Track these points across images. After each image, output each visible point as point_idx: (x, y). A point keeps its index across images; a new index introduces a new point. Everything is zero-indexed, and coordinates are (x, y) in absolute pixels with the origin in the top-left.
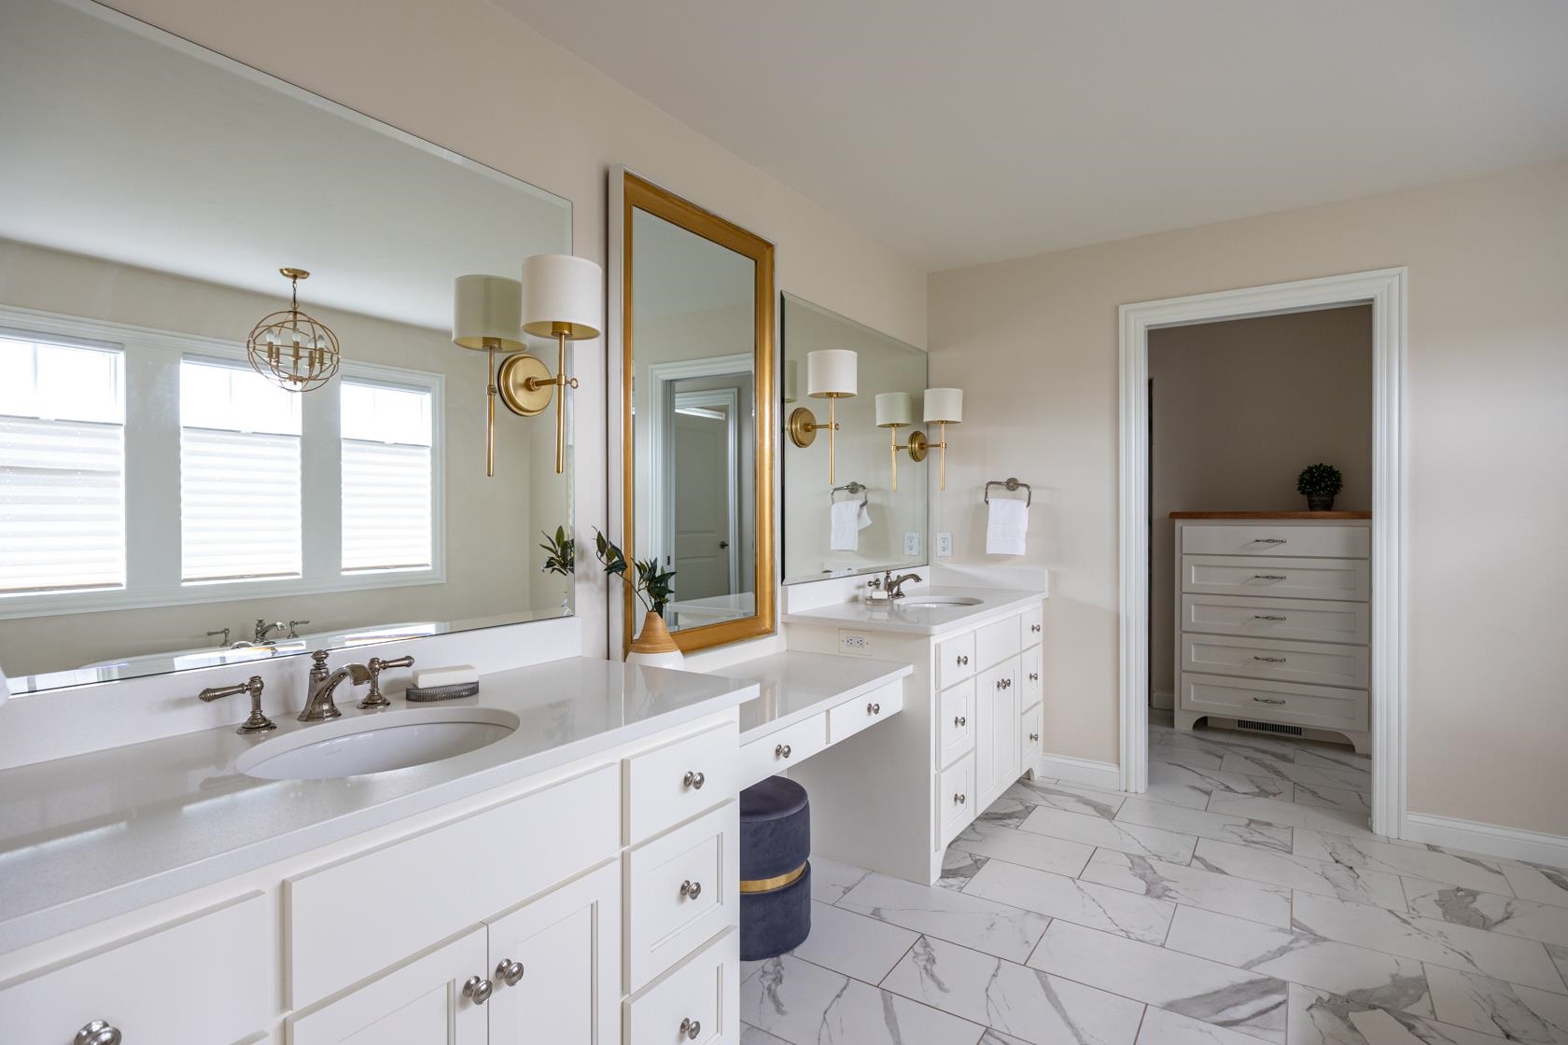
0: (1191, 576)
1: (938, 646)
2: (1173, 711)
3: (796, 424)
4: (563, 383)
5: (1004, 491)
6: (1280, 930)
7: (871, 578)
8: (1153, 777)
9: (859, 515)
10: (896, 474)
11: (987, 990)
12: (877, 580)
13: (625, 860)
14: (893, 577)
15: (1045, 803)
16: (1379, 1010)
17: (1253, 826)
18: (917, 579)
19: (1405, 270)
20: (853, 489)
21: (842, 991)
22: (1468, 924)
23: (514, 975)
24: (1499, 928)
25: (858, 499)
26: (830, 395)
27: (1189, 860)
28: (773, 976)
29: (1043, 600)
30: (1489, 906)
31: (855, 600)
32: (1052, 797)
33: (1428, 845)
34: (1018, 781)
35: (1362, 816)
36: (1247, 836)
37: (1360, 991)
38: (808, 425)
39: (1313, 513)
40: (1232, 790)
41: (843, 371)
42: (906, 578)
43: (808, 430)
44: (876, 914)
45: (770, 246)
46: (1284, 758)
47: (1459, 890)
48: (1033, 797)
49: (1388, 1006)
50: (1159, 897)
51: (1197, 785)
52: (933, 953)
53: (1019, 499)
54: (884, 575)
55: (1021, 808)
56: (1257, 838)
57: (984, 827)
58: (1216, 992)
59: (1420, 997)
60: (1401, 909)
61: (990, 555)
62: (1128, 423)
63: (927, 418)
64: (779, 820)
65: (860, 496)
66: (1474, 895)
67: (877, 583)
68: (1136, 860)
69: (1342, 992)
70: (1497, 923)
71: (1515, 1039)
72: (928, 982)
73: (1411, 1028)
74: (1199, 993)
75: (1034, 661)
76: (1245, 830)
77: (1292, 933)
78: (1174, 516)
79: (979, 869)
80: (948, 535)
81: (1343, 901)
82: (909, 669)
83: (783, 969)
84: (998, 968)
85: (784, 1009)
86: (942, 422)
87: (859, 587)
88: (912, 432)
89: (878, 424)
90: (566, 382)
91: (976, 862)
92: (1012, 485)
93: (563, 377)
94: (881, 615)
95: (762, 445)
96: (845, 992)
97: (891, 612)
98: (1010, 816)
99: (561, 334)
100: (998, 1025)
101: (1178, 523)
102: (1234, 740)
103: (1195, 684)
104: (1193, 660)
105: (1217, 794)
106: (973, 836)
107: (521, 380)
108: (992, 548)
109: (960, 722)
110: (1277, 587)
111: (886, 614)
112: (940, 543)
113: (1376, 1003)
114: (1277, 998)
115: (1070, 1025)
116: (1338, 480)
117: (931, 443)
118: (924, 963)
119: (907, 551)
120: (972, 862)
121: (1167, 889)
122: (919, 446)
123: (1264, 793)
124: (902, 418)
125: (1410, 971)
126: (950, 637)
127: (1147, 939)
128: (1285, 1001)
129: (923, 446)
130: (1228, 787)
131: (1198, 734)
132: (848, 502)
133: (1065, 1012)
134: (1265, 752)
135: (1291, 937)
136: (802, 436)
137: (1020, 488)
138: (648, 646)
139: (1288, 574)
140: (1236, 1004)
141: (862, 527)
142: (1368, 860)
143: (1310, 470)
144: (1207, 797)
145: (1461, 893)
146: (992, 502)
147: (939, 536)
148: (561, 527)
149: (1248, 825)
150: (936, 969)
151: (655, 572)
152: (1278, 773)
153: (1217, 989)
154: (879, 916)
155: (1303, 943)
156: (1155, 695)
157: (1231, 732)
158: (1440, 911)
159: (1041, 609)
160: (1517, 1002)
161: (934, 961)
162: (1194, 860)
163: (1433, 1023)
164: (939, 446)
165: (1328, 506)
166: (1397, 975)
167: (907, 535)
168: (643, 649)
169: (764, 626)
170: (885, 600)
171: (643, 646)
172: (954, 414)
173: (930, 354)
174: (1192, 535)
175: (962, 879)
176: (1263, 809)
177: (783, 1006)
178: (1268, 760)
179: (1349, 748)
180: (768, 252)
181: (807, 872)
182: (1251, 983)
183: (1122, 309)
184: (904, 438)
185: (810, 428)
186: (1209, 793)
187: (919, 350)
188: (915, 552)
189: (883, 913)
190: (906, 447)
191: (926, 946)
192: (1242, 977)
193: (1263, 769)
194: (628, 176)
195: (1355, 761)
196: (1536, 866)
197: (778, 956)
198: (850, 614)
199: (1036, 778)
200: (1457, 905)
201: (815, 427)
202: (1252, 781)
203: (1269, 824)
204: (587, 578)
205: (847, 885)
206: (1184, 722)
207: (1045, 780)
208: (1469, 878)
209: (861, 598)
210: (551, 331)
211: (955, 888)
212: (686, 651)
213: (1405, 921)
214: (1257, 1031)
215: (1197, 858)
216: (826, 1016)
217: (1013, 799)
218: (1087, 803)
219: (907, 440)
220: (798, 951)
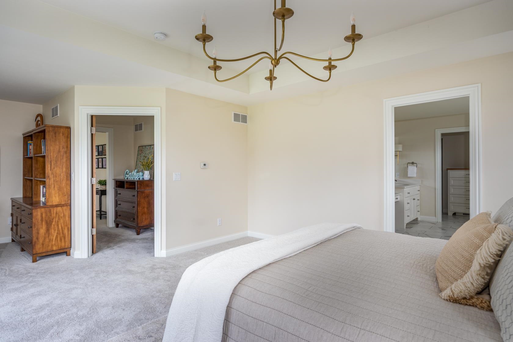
0: (451, 182)
1: (405, 190)
5: (411, 164)
29: (420, 185)
34: (414, 220)
48: (418, 222)
53: (414, 166)
62: (437, 151)
68: (440, 228)
75: (418, 197)
78: (448, 169)
80: (399, 174)
82: (400, 194)
86: (398, 151)
92: (413, 163)
101: (449, 171)
103: (453, 205)
104: (452, 200)
108: (409, 176)
109: (408, 203)
112: (397, 175)
131: (453, 216)
137: (415, 164)
146: (409, 167)
147: (397, 173)
156: (444, 210)
157: (461, 216)
159: (419, 187)
164: (397, 156)
172: (400, 149)
174: (451, 173)
183: (436, 130)
206: (450, 214)
207: (421, 220)
218: (430, 223)
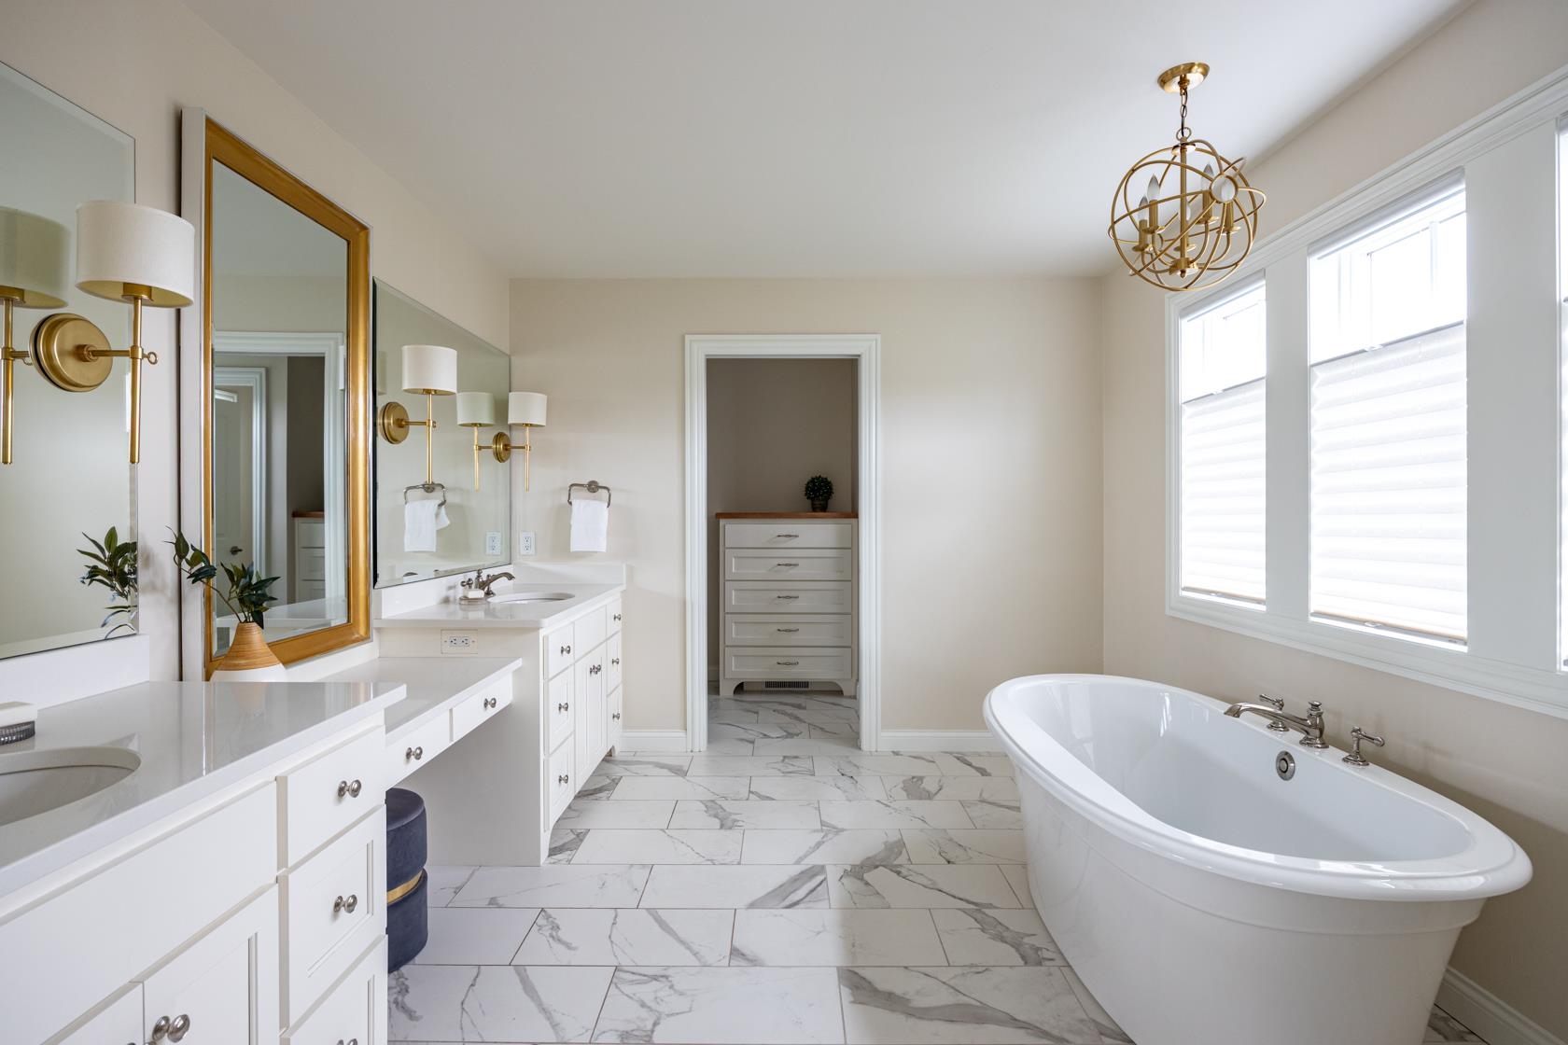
0: (732, 566)
1: (546, 638)
2: (719, 681)
3: (389, 418)
4: (140, 356)
5: (585, 493)
6: (815, 831)
7: (461, 578)
8: (712, 737)
9: (437, 515)
10: (479, 473)
11: (610, 937)
12: (470, 580)
13: (282, 882)
14: (484, 578)
15: (628, 773)
16: (881, 868)
17: (786, 760)
18: (510, 577)
19: (879, 337)
20: (429, 488)
21: (475, 980)
22: (921, 799)
23: (179, 1029)
24: (937, 797)
25: (435, 498)
26: (428, 392)
27: (747, 795)
28: (398, 989)
29: (622, 592)
30: (930, 785)
31: (446, 601)
32: (633, 768)
33: (893, 752)
34: (603, 760)
35: (853, 740)
36: (783, 769)
37: (869, 858)
38: (402, 420)
39: (816, 514)
40: (769, 737)
41: (443, 369)
42: (496, 578)
43: (401, 426)
44: (493, 903)
45: (364, 228)
46: (799, 707)
47: (913, 778)
48: (617, 771)
49: (884, 863)
50: (730, 828)
51: (743, 737)
52: (556, 921)
53: (600, 499)
54: (475, 574)
55: (608, 781)
56: (791, 769)
57: (583, 803)
58: (781, 886)
59: (901, 852)
60: (883, 798)
61: (574, 552)
62: (692, 435)
63: (510, 421)
64: (399, 828)
65: (438, 495)
66: (921, 779)
67: (468, 584)
68: (709, 804)
69: (858, 863)
70: (936, 793)
71: (953, 863)
72: (558, 947)
73: (899, 873)
74: (770, 889)
75: (615, 649)
76: (781, 764)
77: (822, 830)
78: (720, 516)
79: (582, 840)
80: (532, 535)
81: (850, 801)
82: (519, 663)
83: (407, 979)
84: (616, 917)
85: (417, 1014)
86: (527, 425)
87: (450, 588)
88: (497, 433)
89: (460, 422)
90: (144, 356)
91: (578, 835)
92: (593, 487)
93: (140, 350)
94: (477, 615)
95: (356, 439)
96: (478, 980)
97: (489, 612)
98: (600, 790)
99: (136, 299)
100: (624, 961)
101: (722, 522)
102: (764, 698)
103: (735, 656)
104: (734, 636)
105: (759, 742)
106: (572, 814)
107: (69, 345)
108: (576, 546)
109: (564, 707)
110: (793, 573)
111: (483, 613)
112: (523, 543)
113: (878, 863)
114: (820, 878)
115: (682, 942)
116: (831, 488)
117: (513, 445)
118: (550, 931)
119: (489, 551)
120: (574, 836)
121: (735, 821)
122: (503, 447)
123: (790, 735)
124: (485, 418)
125: (894, 837)
126: (555, 628)
127: (727, 861)
128: (825, 879)
129: (507, 447)
130: (765, 735)
131: (738, 697)
132: (425, 501)
133: (676, 935)
134: (786, 704)
135: (823, 834)
136: (395, 432)
137: (600, 490)
138: (243, 662)
139: (800, 562)
140: (795, 890)
141: (440, 528)
142: (861, 770)
143: (813, 480)
144: (752, 745)
145: (915, 780)
146: (575, 503)
147: (522, 535)
148: (113, 529)
149: (783, 761)
150: (561, 934)
151: (251, 578)
152: (797, 718)
153: (780, 883)
154: (497, 904)
155: (830, 836)
157: (761, 692)
158: (905, 794)
159: (620, 600)
160: (951, 840)
161: (558, 928)
162: (751, 795)
163: (911, 867)
164: (523, 448)
165: (824, 509)
166: (886, 842)
167: (489, 535)
168: (238, 665)
169: (358, 633)
170: (480, 599)
171: (237, 662)
172: (538, 418)
173: (513, 358)
174: (728, 531)
175: (569, 852)
176: (790, 746)
177: (415, 1012)
178: (789, 710)
179: (839, 693)
180: (362, 234)
181: (424, 878)
182: (802, 873)
183: (688, 338)
184: (488, 438)
185: (402, 423)
186: (753, 742)
187: (504, 353)
188: (497, 551)
189: (501, 901)
190: (489, 447)
191: (548, 917)
192: (796, 870)
193: (787, 718)
194: (210, 124)
195: (844, 702)
196: (951, 753)
197: (398, 969)
198: (441, 614)
199: (617, 753)
200: (914, 788)
201: (408, 423)
202: (781, 728)
203: (796, 757)
204: (153, 588)
205: (458, 885)
206: (727, 689)
207: (624, 754)
208: (918, 769)
209: (451, 599)
210: (122, 292)
211: (564, 862)
212: (287, 662)
213: (887, 806)
214: (811, 905)
215: (752, 793)
216: (465, 1006)
217: (600, 775)
218: (663, 766)
219: (491, 441)
220: (418, 959)
